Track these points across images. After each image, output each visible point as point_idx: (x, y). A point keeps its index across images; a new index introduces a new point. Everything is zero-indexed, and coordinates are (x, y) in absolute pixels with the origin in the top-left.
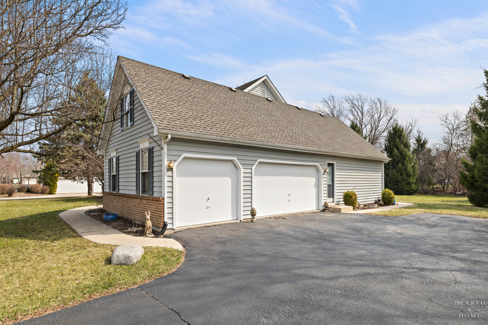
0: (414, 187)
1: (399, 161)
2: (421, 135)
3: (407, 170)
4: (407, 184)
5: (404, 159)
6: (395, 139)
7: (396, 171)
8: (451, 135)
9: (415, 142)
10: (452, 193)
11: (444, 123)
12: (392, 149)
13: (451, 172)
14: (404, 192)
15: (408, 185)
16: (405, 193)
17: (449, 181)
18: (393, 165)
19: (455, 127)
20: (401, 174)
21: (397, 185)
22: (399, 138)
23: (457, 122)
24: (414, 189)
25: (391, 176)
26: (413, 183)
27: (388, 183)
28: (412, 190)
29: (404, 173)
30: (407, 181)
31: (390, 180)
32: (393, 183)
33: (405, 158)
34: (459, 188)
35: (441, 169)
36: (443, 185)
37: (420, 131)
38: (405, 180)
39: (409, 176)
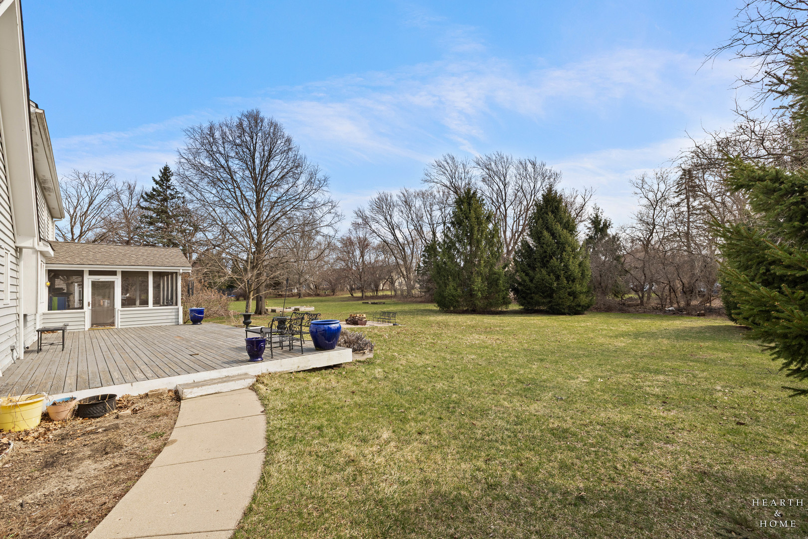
0: (584, 300)
1: (554, 254)
2: (599, 214)
3: (568, 269)
4: (569, 294)
5: (563, 250)
6: (546, 215)
7: (547, 271)
8: (652, 211)
9: (590, 226)
10: (657, 308)
11: (639, 191)
12: (541, 232)
13: (653, 271)
14: (564, 309)
15: (571, 296)
16: (566, 311)
17: (651, 288)
18: (543, 261)
19: (659, 195)
20: (558, 278)
21: (551, 297)
22: (553, 212)
23: (662, 187)
24: (582, 303)
25: (538, 282)
26: (581, 293)
27: (534, 293)
28: (579, 306)
29: (562, 276)
30: (569, 290)
31: (536, 288)
32: (543, 293)
33: (565, 247)
34: (670, 299)
35: (637, 268)
36: (641, 295)
37: (598, 206)
38: (564, 287)
39: (573, 281)
